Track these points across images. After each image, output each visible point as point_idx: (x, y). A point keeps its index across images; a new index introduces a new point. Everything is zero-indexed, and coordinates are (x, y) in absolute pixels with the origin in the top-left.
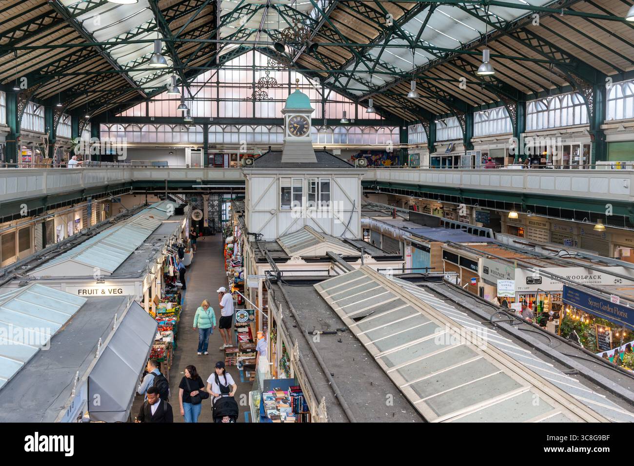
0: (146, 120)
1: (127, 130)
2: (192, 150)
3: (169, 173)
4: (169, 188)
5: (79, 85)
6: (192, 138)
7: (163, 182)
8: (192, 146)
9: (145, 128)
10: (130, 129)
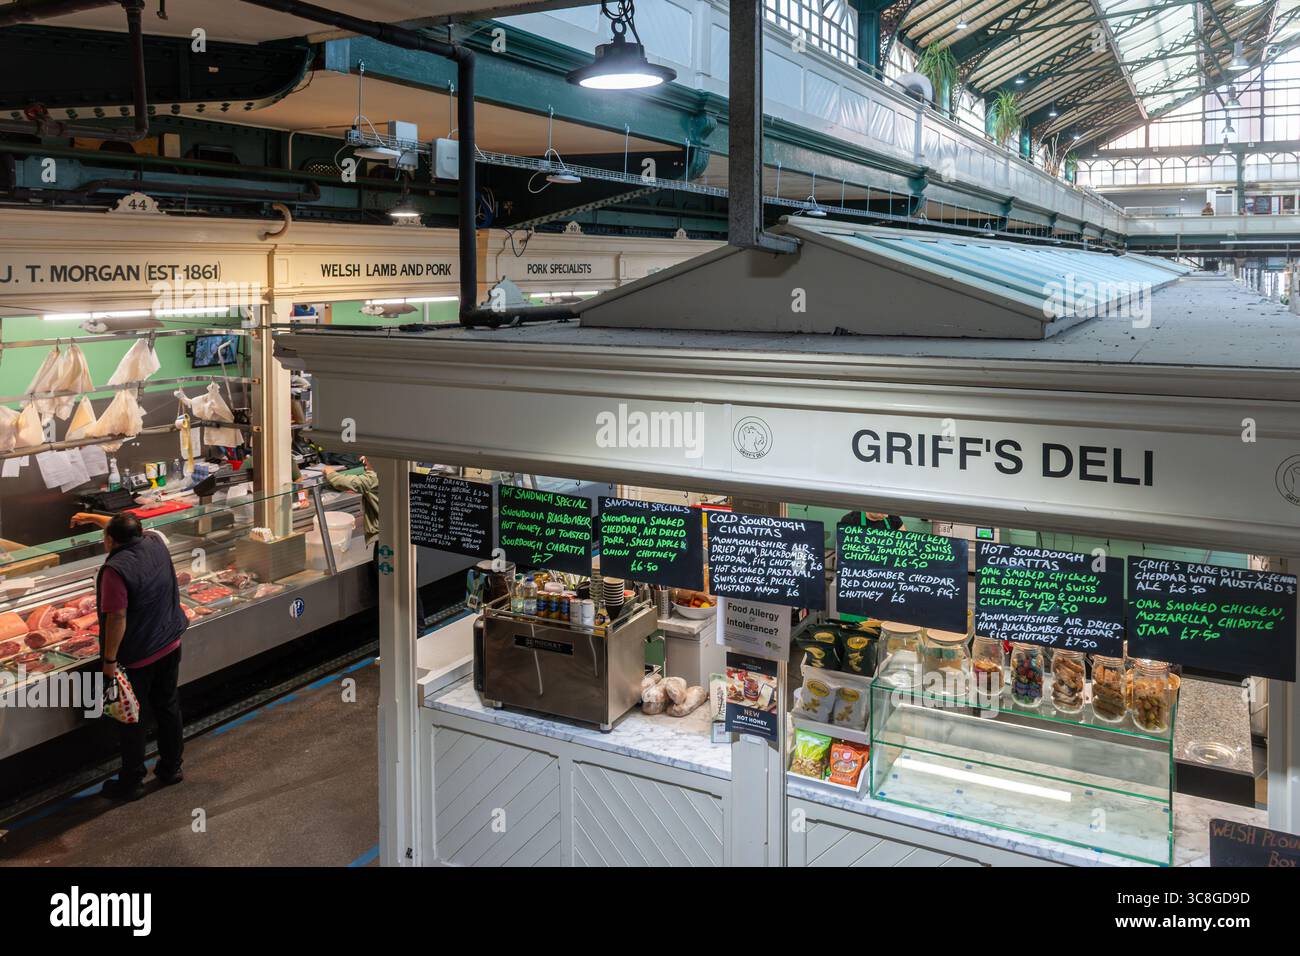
0: (1147, 152)
1: (1116, 168)
2: (1217, 192)
3: (1182, 225)
4: (1182, 247)
5: (1065, 96)
6: (1218, 174)
7: (1174, 237)
8: (1217, 186)
9: (1145, 163)
10: (1121, 165)
